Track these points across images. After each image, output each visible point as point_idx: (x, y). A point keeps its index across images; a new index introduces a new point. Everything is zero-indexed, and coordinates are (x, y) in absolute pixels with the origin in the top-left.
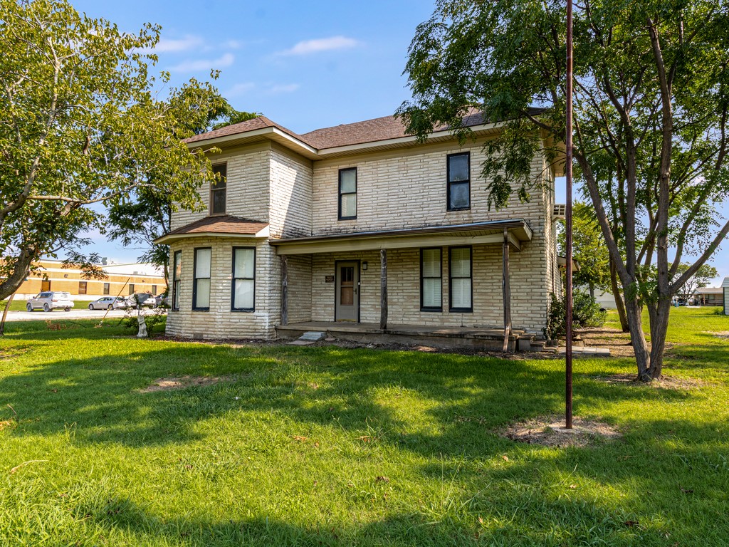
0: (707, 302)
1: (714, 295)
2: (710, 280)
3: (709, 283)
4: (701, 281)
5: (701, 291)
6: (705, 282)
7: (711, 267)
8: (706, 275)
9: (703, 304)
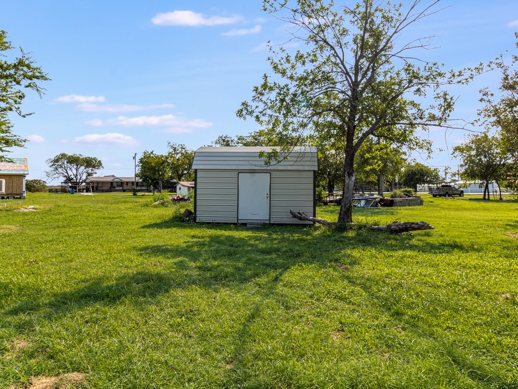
0: (97, 189)
1: (103, 183)
2: (96, 171)
3: (96, 173)
4: (90, 171)
5: (91, 179)
6: (92, 172)
7: (98, 160)
8: (94, 167)
9: (93, 191)
